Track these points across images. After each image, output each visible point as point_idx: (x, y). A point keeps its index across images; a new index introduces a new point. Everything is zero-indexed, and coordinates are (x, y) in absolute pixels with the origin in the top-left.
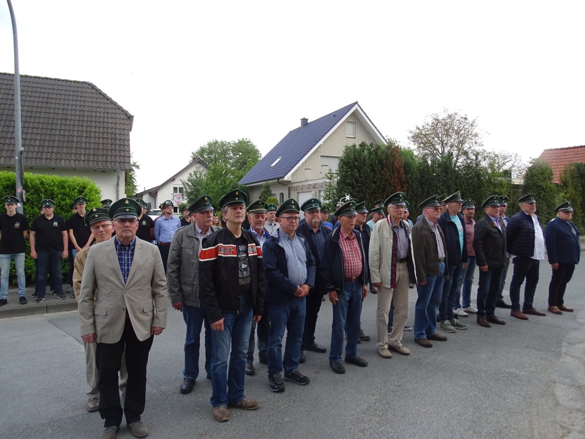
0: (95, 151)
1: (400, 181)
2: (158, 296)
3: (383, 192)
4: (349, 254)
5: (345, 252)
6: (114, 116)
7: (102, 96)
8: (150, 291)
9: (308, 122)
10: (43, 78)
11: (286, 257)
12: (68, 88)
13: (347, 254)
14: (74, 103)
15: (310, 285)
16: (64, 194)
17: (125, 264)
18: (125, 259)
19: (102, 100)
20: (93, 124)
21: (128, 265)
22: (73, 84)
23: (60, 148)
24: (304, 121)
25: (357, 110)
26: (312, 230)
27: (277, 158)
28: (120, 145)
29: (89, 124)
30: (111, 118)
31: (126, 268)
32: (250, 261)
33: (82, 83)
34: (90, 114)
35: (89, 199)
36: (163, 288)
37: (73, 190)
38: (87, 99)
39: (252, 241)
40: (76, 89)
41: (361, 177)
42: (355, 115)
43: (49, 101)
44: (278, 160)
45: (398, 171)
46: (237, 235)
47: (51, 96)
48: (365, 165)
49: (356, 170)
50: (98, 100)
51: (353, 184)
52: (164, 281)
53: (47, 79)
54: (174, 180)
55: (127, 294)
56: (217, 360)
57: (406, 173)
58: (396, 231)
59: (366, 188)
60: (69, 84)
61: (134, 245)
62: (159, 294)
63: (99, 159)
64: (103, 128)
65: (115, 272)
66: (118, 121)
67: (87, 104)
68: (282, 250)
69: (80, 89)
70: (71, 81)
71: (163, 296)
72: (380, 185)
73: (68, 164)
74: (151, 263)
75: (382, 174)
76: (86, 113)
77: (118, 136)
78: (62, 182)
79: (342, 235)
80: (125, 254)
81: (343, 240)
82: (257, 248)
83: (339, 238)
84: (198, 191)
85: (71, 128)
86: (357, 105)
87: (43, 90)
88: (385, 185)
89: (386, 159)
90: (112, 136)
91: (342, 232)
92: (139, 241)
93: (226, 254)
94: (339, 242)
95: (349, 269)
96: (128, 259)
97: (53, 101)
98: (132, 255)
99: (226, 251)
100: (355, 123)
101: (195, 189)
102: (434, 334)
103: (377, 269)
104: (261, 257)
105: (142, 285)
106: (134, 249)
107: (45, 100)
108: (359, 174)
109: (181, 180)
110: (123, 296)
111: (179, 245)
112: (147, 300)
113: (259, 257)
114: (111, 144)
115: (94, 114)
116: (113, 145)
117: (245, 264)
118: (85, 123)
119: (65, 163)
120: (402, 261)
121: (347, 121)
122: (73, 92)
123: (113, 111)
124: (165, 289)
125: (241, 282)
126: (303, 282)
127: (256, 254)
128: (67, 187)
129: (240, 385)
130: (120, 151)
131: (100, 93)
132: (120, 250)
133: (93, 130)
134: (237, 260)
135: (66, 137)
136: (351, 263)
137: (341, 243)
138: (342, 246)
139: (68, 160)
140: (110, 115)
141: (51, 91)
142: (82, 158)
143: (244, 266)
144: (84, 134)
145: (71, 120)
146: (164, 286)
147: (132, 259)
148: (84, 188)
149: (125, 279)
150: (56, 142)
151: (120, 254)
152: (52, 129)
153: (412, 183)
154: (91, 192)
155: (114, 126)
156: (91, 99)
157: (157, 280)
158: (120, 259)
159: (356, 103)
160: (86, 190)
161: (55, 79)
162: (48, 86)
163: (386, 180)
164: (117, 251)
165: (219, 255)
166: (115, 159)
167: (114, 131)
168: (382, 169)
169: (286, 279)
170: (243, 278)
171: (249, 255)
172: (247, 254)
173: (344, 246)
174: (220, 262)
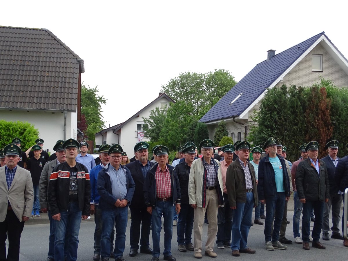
0: (46, 94)
1: (325, 123)
2: (27, 199)
3: (305, 134)
4: (161, 182)
5: (158, 180)
6: (65, 60)
7: (56, 42)
8: (23, 196)
9: (276, 54)
10: (7, 28)
11: (111, 181)
12: (28, 36)
13: (159, 182)
14: (32, 49)
15: (127, 200)
16: (9, 135)
17: (9, 180)
18: (10, 177)
19: (56, 46)
20: (47, 69)
21: (11, 180)
22: (32, 32)
23: (17, 92)
24: (271, 53)
25: (323, 41)
26: (142, 164)
27: (238, 95)
28: (68, 88)
29: (43, 69)
30: (63, 63)
31: (10, 182)
32: (78, 181)
33: (40, 30)
34: (44, 59)
35: (28, 139)
36: (31, 195)
37: (16, 132)
38: (43, 46)
39: (83, 169)
40: (34, 36)
41: (280, 119)
42: (322, 45)
43: (11, 48)
44: (239, 96)
45: (323, 112)
46: (72, 165)
47: (12, 44)
48: (285, 107)
49: (275, 113)
50: (53, 46)
51: (272, 126)
52: (32, 191)
53: (10, 28)
54: (138, 116)
55: (9, 196)
56: (57, 239)
57: (332, 114)
58: (206, 167)
59: (285, 130)
60: (28, 32)
61: (16, 170)
62: (28, 198)
63: (49, 101)
64: (55, 72)
65: (3, 183)
66: (69, 65)
67: (42, 50)
68: (108, 177)
69: (37, 37)
70: (30, 29)
71: (31, 200)
72: (302, 127)
73: (23, 107)
74: (24, 180)
75: (305, 116)
76: (41, 59)
77: (67, 80)
78: (8, 125)
79: (158, 169)
80: (10, 174)
81: (158, 172)
82: (86, 175)
83: (156, 171)
84: (159, 129)
85: (28, 74)
86: (323, 36)
87: (6, 39)
88: (307, 127)
89: (309, 101)
90: (62, 80)
91: (159, 167)
92: (19, 168)
93: (63, 177)
94: (156, 173)
95: (159, 192)
96: (11, 177)
97: (14, 49)
98: (14, 175)
99: (63, 175)
100: (322, 55)
101: (157, 127)
102: (246, 248)
103: (193, 194)
104: (90, 180)
105: (18, 192)
106: (15, 172)
107: (7, 48)
108: (279, 117)
109: (143, 117)
110: (7, 197)
111: (46, 172)
112: (20, 201)
113: (87, 180)
114: (61, 88)
115: (48, 60)
116: (63, 88)
117: (74, 183)
118: (40, 69)
119: (21, 106)
120: (211, 188)
121: (312, 53)
122: (32, 39)
123: (65, 56)
124: (32, 196)
125: (70, 193)
126: (123, 197)
127: (85, 178)
128: (11, 129)
129: (74, 257)
130: (68, 93)
131: (55, 39)
132: (8, 172)
133: (47, 74)
134: (69, 180)
135: (23, 82)
136: (161, 188)
137: (156, 174)
138: (157, 176)
139: (23, 103)
140: (62, 60)
141: (13, 39)
142: (35, 101)
143: (73, 184)
144: (39, 79)
145: (28, 66)
146: (31, 194)
147: (13, 177)
148: (25, 130)
149: (8, 188)
150: (14, 86)
151: (7, 174)
152: (11, 75)
153: (339, 125)
154: (29, 133)
155: (64, 70)
156: (46, 46)
157: (28, 190)
158: (7, 177)
159: (323, 33)
160: (26, 132)
161: (17, 28)
162: (10, 35)
163: (309, 122)
164: (6, 172)
165: (58, 177)
166: (63, 101)
167: (64, 75)
168: (305, 111)
169: (110, 195)
170: (72, 191)
171: (78, 178)
172: (77, 177)
173: (158, 176)
174: (59, 181)
